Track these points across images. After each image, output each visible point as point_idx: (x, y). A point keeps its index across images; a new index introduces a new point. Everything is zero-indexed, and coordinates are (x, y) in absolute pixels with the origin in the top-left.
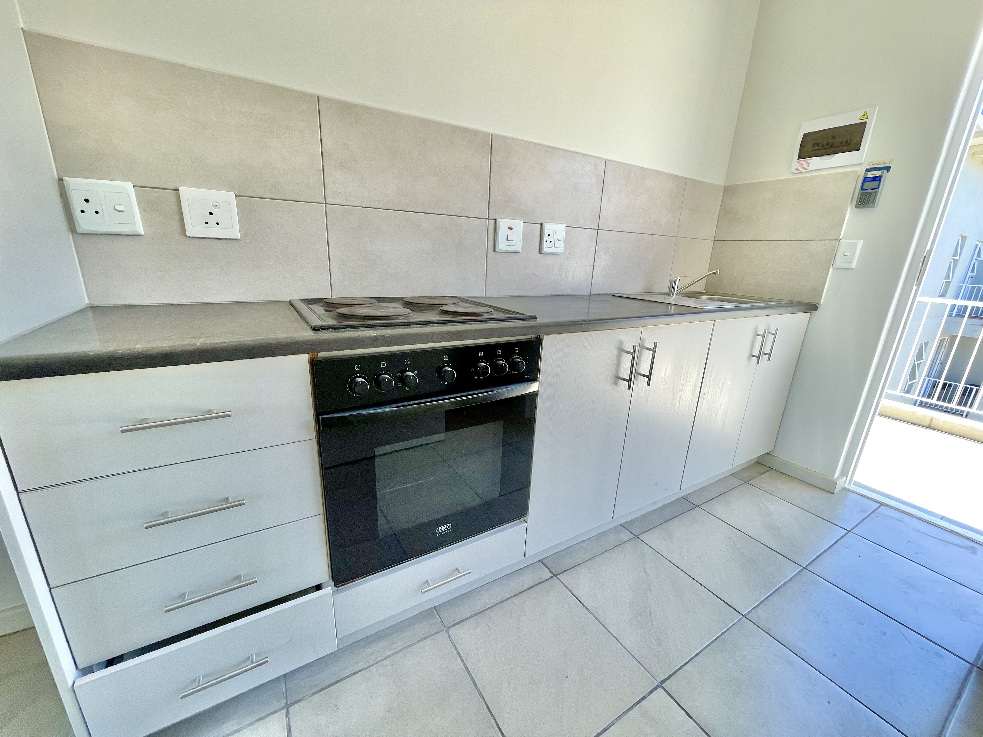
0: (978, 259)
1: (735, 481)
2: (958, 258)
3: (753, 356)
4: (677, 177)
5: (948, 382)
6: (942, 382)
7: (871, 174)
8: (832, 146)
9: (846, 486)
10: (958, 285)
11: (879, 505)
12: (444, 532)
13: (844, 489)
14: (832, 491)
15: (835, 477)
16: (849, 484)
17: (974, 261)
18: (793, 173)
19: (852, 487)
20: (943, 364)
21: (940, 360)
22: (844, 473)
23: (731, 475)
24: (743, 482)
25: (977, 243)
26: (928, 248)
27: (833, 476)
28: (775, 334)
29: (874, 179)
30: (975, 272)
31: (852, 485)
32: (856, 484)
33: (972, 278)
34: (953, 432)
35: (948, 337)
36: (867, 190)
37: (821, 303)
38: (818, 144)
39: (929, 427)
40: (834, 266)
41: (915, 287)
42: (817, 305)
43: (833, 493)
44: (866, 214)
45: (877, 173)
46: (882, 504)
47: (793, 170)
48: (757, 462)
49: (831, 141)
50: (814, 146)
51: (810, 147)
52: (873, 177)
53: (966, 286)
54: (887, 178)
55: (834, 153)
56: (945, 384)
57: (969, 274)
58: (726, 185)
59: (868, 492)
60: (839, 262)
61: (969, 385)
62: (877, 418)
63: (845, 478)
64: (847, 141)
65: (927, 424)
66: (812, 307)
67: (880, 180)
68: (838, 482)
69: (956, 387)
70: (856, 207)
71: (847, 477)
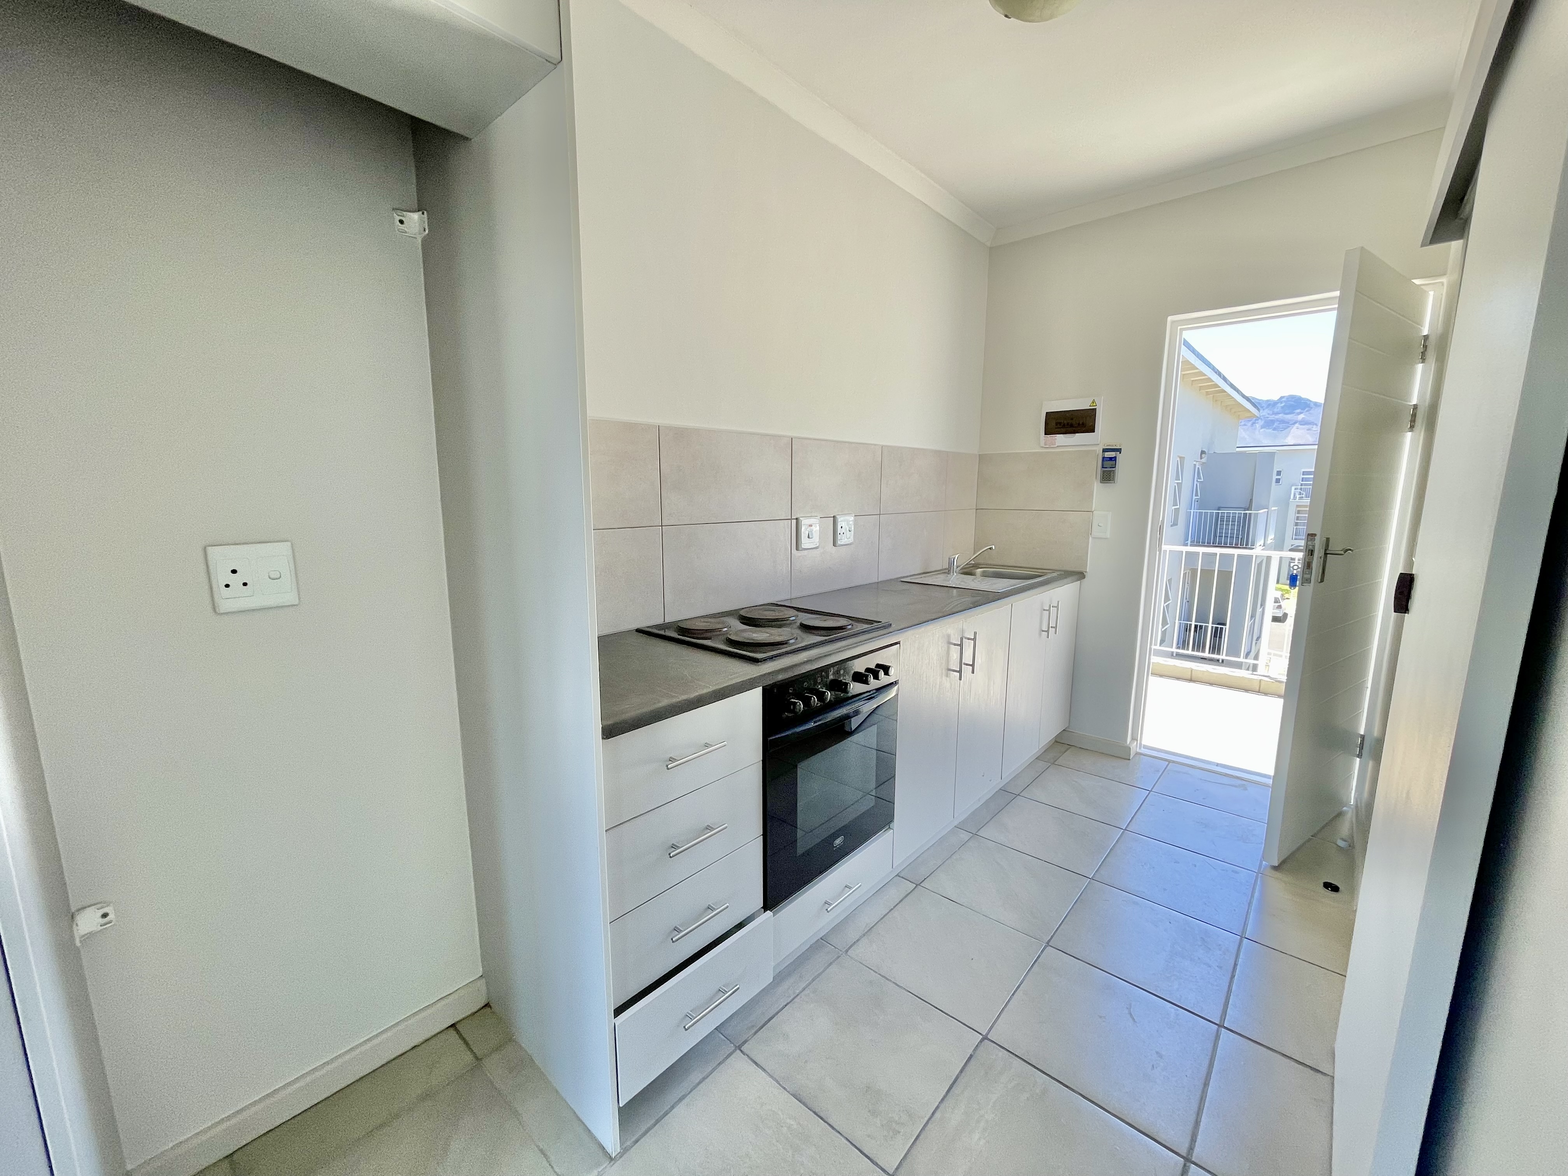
0: (1198, 480)
1: (1042, 765)
2: (1180, 481)
3: (1043, 631)
4: (940, 452)
5: (1199, 624)
6: (1193, 623)
7: (1108, 455)
8: (1072, 426)
9: (1138, 750)
10: (1187, 512)
11: (1167, 763)
12: (839, 845)
13: (1137, 754)
14: (1127, 758)
15: (1128, 743)
16: (1140, 748)
17: (1195, 482)
18: (1042, 447)
19: (1143, 751)
20: (1190, 603)
21: (1186, 599)
22: (1134, 739)
23: (1036, 759)
24: (1050, 764)
25: (1195, 463)
26: (1161, 519)
27: (1126, 742)
28: (1057, 607)
29: (1111, 459)
30: (1199, 495)
31: (1142, 748)
32: (1146, 747)
33: (1197, 501)
34: (1211, 682)
35: (1188, 571)
36: (1106, 468)
37: (1088, 571)
38: (1060, 423)
39: (1191, 680)
40: (1092, 536)
41: (1158, 552)
42: (1084, 573)
43: (1129, 760)
44: (1108, 487)
45: (1112, 454)
46: (1169, 761)
47: (1042, 444)
48: (1056, 742)
49: (1070, 421)
50: (1057, 424)
51: (1053, 424)
52: (1110, 458)
53: (1194, 512)
54: (1121, 458)
55: (1074, 432)
56: (1196, 626)
57: (1194, 497)
58: (980, 453)
59: (1156, 752)
60: (1096, 532)
61: (1219, 624)
62: (1151, 678)
63: (1135, 743)
64: (1083, 424)
65: (1189, 677)
66: (1080, 575)
67: (1116, 460)
68: (1131, 748)
69: (1206, 627)
70: (1101, 482)
71: (1137, 741)
